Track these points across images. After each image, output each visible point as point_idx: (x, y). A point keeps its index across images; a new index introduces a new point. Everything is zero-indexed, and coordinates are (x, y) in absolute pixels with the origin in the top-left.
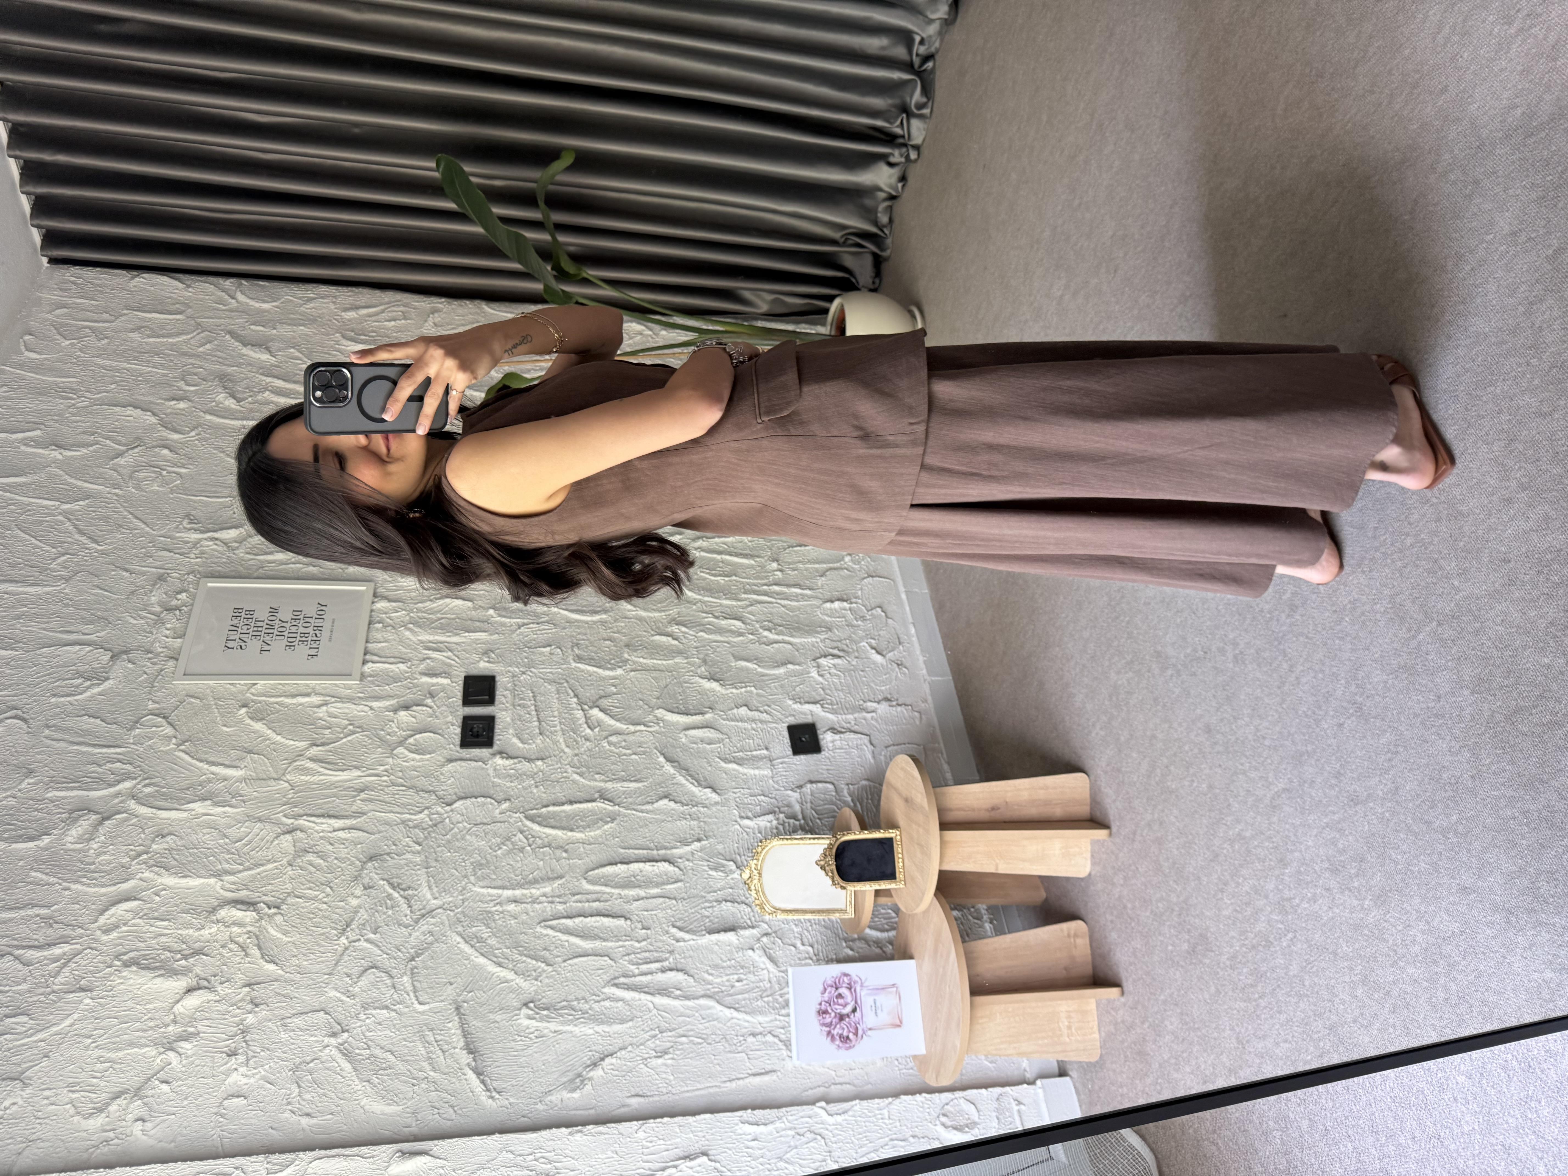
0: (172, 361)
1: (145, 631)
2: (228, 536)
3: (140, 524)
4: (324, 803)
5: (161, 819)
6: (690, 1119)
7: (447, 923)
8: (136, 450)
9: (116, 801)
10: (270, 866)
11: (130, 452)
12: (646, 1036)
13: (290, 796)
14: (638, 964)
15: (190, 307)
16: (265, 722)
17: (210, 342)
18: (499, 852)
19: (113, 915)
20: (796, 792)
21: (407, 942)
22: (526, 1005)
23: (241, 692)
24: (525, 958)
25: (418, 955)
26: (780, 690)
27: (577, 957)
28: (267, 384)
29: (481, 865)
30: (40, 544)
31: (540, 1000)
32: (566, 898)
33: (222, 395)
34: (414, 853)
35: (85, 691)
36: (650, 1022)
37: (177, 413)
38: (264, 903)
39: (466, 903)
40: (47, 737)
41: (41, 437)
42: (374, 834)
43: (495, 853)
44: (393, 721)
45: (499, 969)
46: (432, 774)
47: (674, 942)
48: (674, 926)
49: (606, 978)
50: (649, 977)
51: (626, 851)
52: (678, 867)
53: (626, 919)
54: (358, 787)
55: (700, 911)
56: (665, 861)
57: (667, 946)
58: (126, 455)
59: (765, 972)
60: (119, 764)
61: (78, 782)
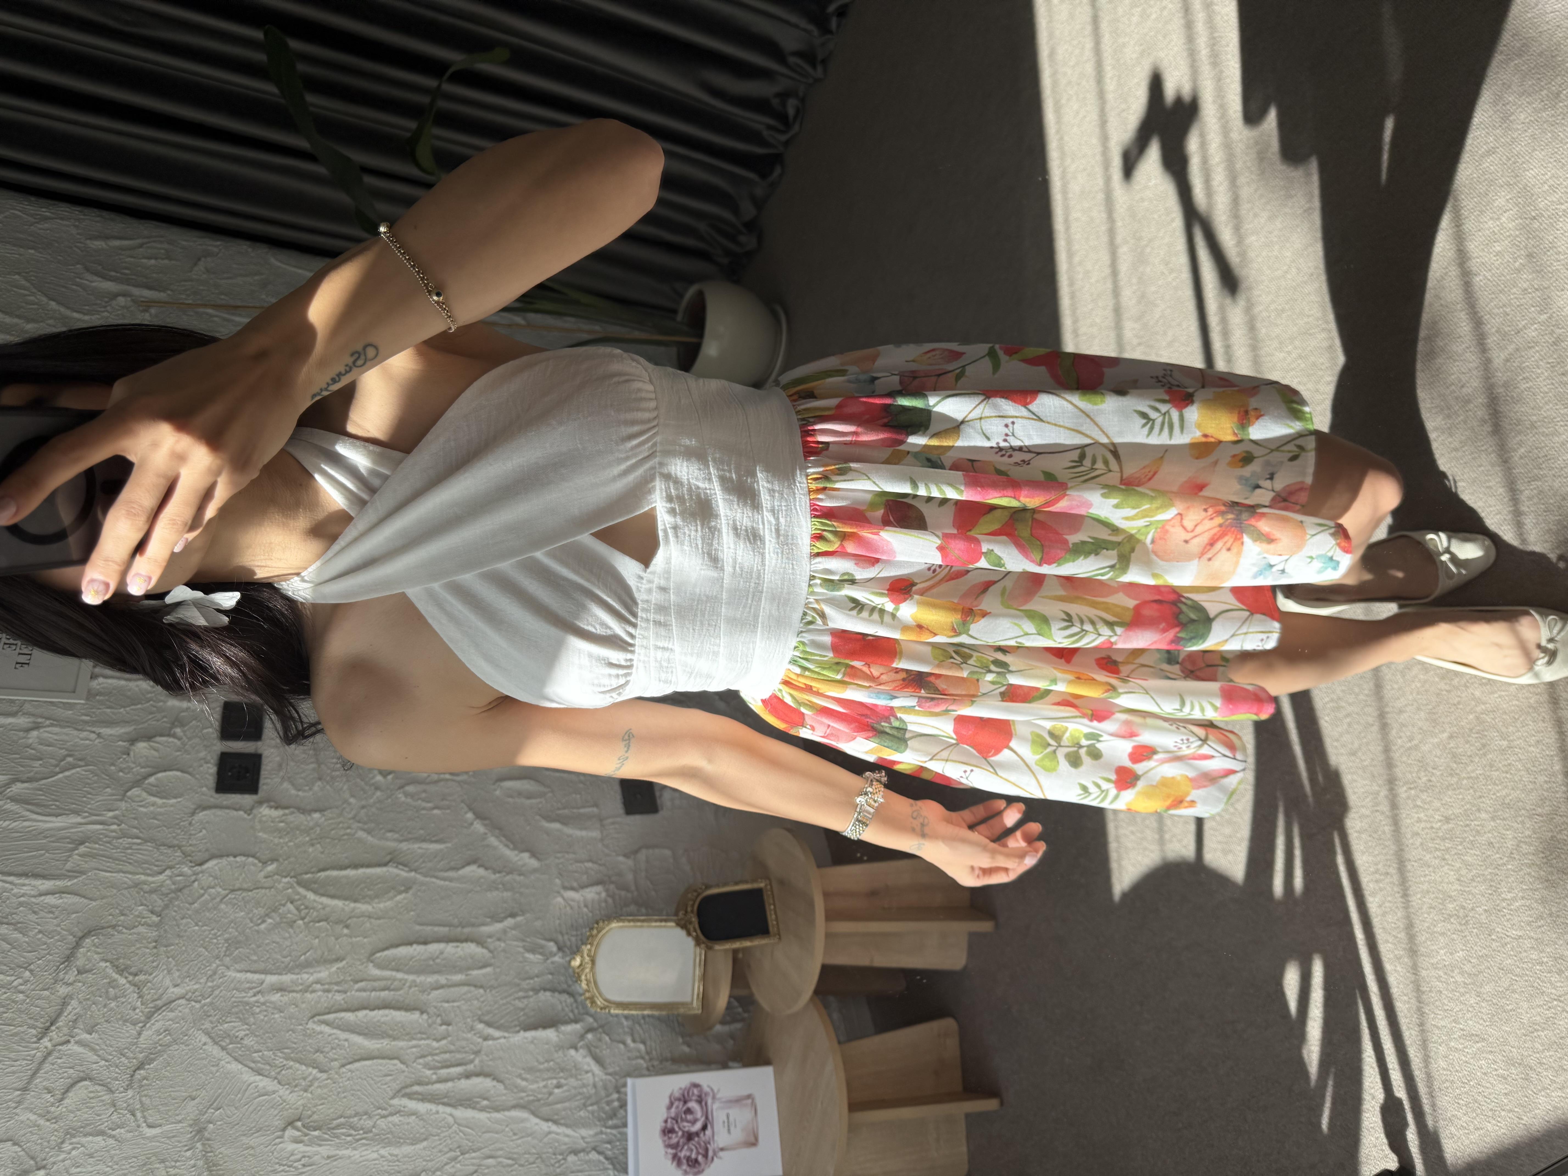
14: (436, 1068)
18: (263, 926)
20: (628, 858)
22: (291, 1123)
24: (292, 1063)
25: (149, 1061)
27: (359, 1060)
29: (239, 942)
31: (311, 1116)
32: (346, 986)
34: (149, 926)
36: (449, 1142)
39: (217, 992)
42: (95, 900)
43: (256, 928)
44: (128, 754)
45: (258, 1078)
46: (178, 824)
47: (480, 1040)
48: (481, 1021)
49: (396, 1086)
50: (450, 1084)
51: (424, 927)
52: (487, 948)
53: (422, 1013)
54: (76, 838)
55: (513, 1002)
56: (472, 941)
57: (472, 1046)
59: (590, 1074)
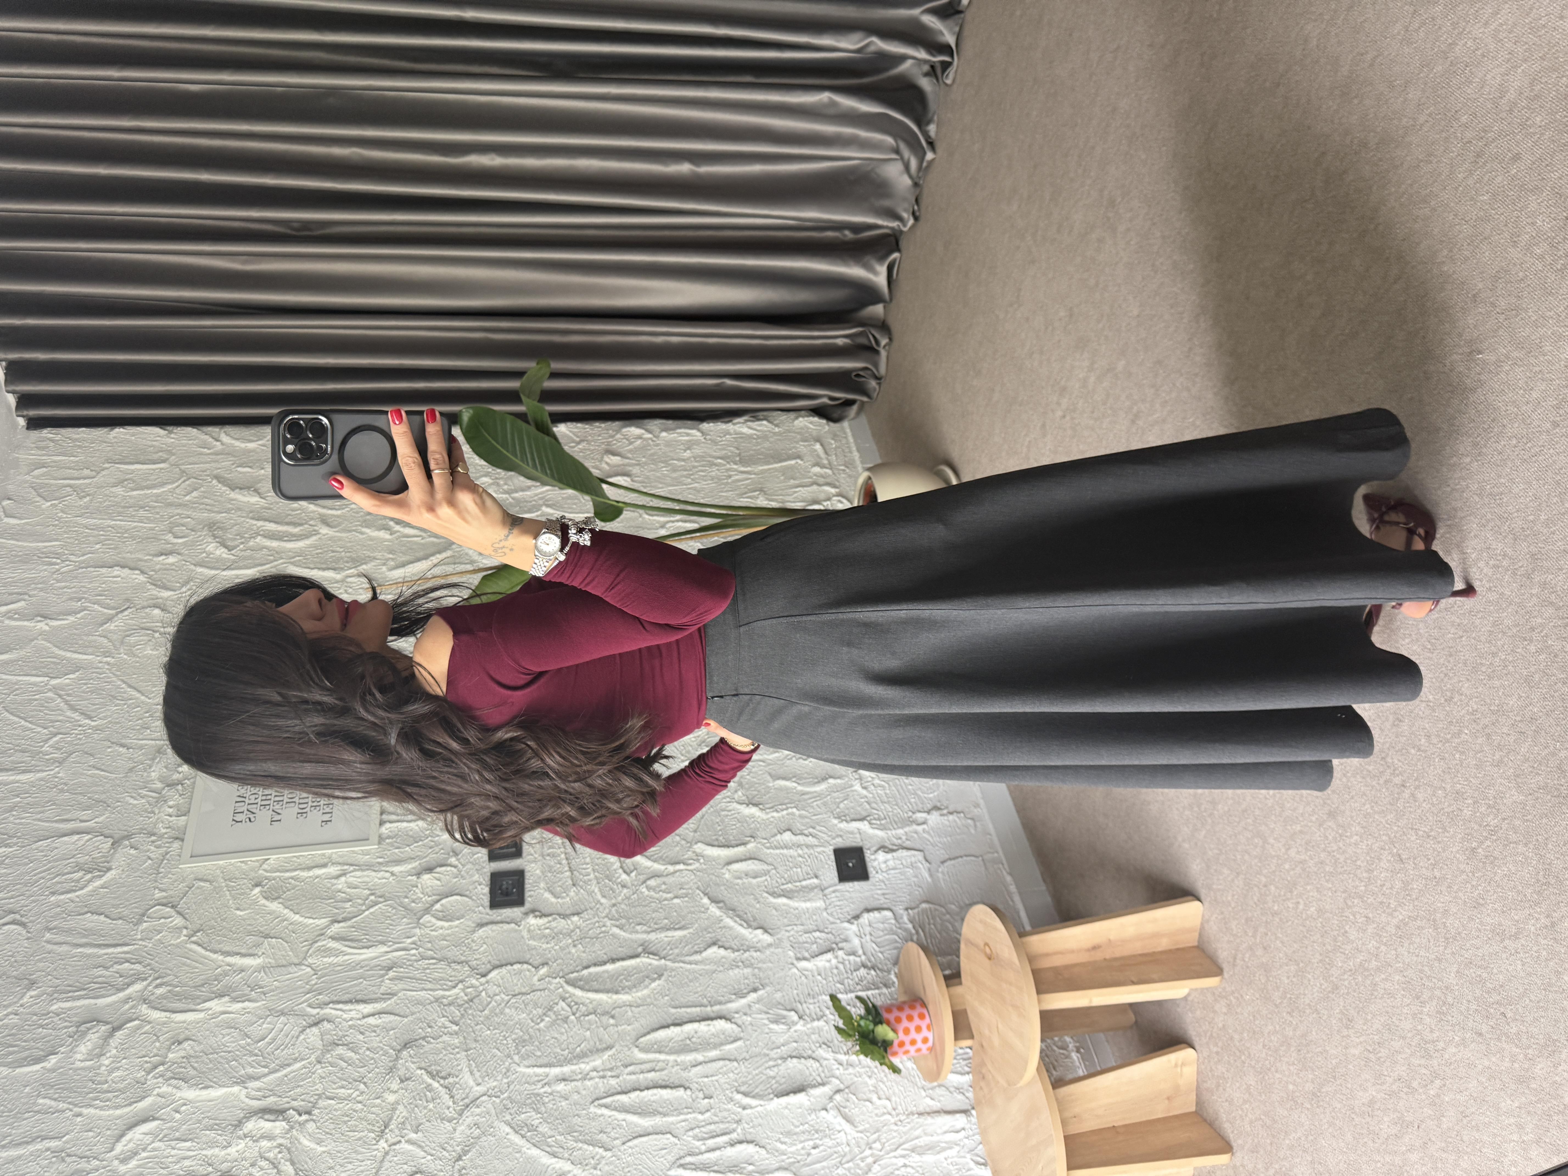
0: (158, 513)
1: (146, 811)
3: (135, 693)
4: (351, 986)
5: (176, 1023)
7: (493, 1111)
8: (126, 613)
9: (127, 1007)
10: (298, 1065)
11: (120, 616)
13: (313, 982)
14: (704, 1139)
15: (174, 454)
16: (281, 900)
17: (196, 490)
18: (542, 1025)
19: (130, 1141)
20: (852, 923)
21: (452, 1138)
23: (252, 870)
24: (580, 1145)
25: (465, 1153)
26: (823, 808)
27: (637, 1137)
28: (258, 528)
29: (524, 1041)
30: (30, 725)
33: (212, 545)
34: (452, 1034)
35: (86, 886)
37: (166, 569)
38: (294, 1110)
39: (512, 1087)
40: (48, 942)
41: (25, 609)
42: (406, 1017)
43: (537, 1027)
44: (417, 887)
45: (555, 1160)
46: (463, 942)
47: (740, 1110)
48: (738, 1092)
49: (671, 1158)
50: (717, 1153)
51: (679, 1010)
52: (736, 1023)
53: (686, 1089)
54: (385, 964)
55: (765, 1072)
56: (721, 1018)
57: (733, 1116)
58: (116, 619)
59: (842, 1133)
60: (127, 964)
61: (85, 989)
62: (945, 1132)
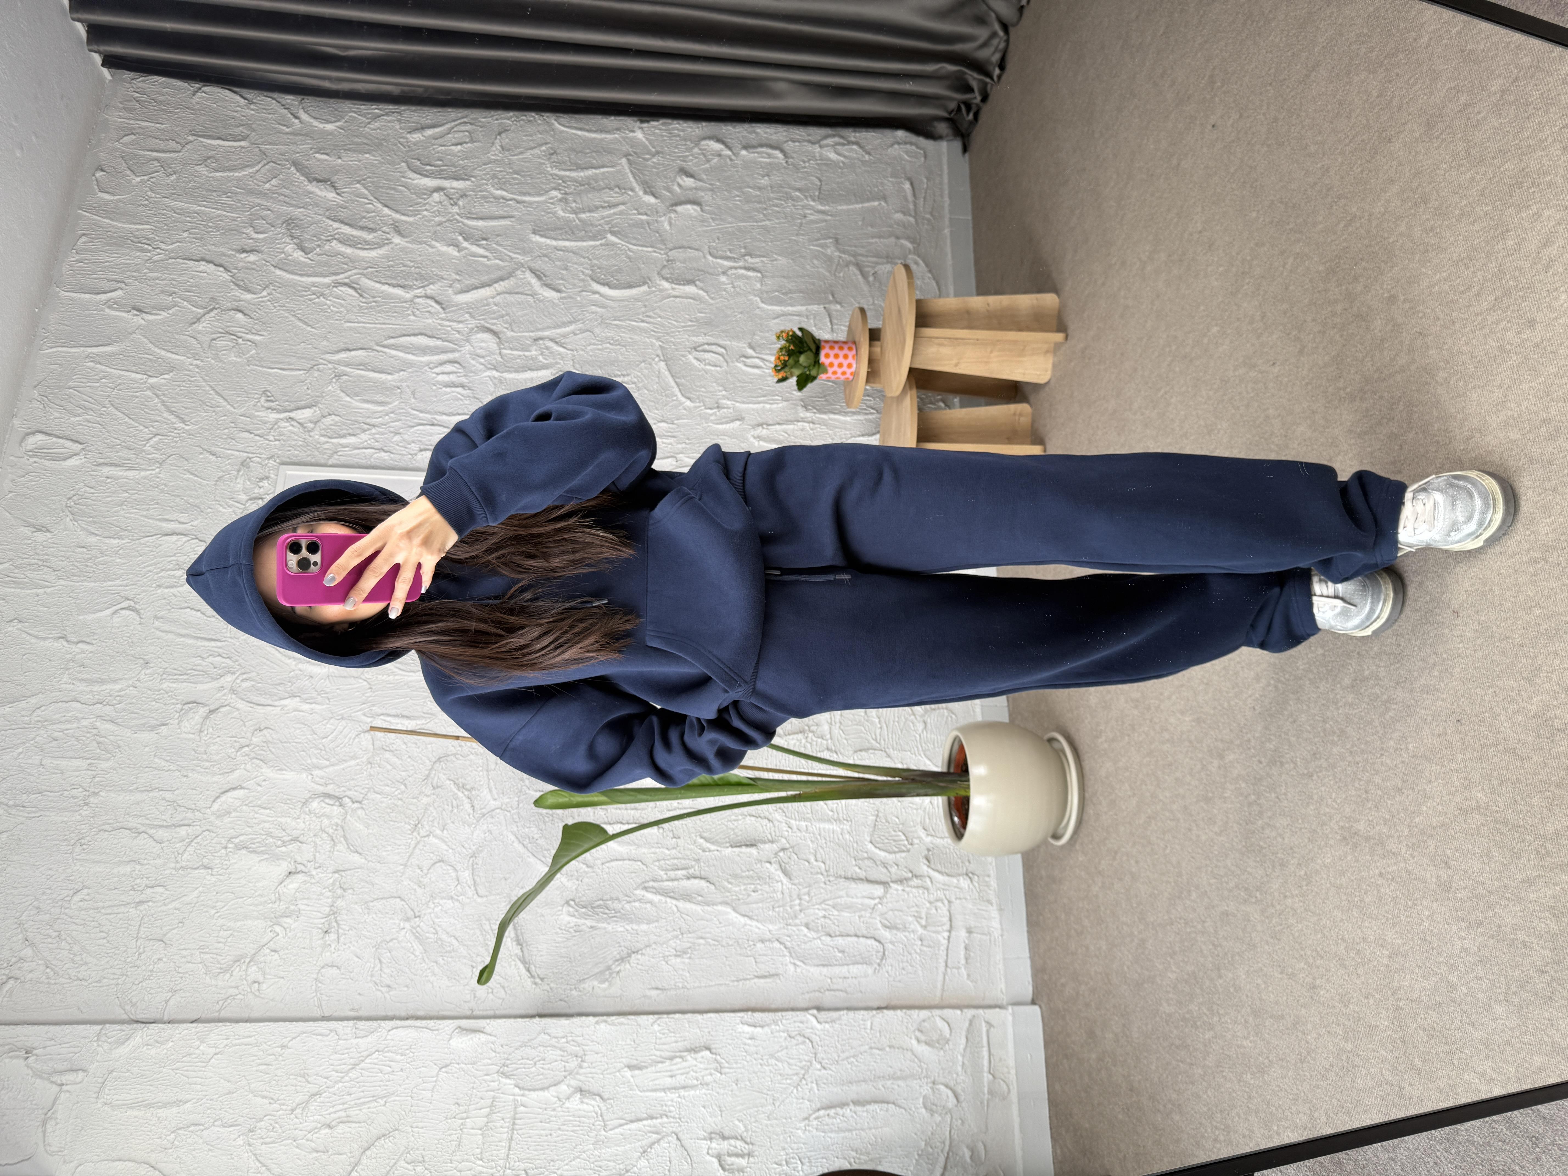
0: (240, 201)
2: (303, 416)
3: (221, 401)
4: (398, 703)
5: (258, 714)
6: (699, 1017)
7: (503, 822)
8: (212, 314)
9: (221, 694)
10: (353, 763)
11: (207, 316)
12: (669, 936)
13: (368, 695)
14: (667, 870)
15: (254, 131)
17: (275, 177)
19: (224, 802)
21: (470, 839)
22: (567, 903)
25: (479, 852)
27: (614, 860)
28: (334, 230)
30: (133, 423)
31: (580, 898)
33: (290, 246)
36: (673, 924)
37: (249, 267)
38: (349, 798)
40: (157, 629)
41: (123, 299)
47: (700, 851)
49: (638, 881)
50: (675, 883)
58: (203, 319)
59: (780, 884)
60: (220, 658)
61: (186, 674)
62: (864, 897)
